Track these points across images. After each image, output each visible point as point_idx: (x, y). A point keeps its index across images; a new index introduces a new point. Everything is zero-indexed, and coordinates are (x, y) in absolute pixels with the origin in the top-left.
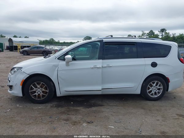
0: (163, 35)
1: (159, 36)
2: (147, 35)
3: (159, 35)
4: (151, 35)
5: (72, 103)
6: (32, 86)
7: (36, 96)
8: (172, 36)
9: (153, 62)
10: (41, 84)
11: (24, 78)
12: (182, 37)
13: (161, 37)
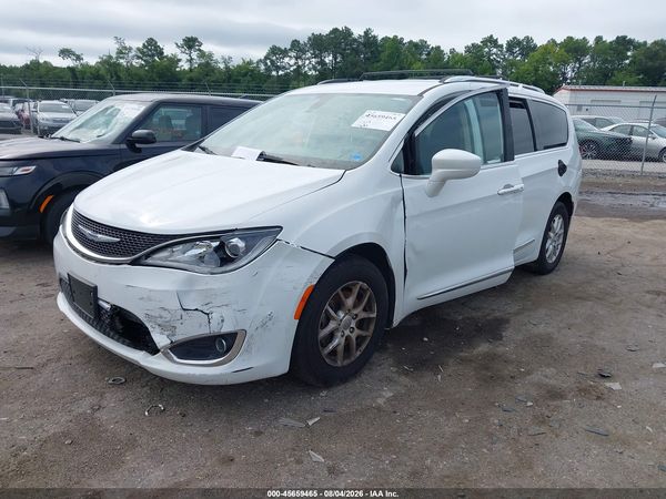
1: (180, 64)
2: (138, 58)
3: (180, 60)
4: (153, 56)
5: (426, 339)
6: (327, 307)
7: (334, 352)
8: (222, 66)
9: (560, 162)
10: (356, 291)
11: (311, 276)
12: (252, 71)
13: (186, 66)
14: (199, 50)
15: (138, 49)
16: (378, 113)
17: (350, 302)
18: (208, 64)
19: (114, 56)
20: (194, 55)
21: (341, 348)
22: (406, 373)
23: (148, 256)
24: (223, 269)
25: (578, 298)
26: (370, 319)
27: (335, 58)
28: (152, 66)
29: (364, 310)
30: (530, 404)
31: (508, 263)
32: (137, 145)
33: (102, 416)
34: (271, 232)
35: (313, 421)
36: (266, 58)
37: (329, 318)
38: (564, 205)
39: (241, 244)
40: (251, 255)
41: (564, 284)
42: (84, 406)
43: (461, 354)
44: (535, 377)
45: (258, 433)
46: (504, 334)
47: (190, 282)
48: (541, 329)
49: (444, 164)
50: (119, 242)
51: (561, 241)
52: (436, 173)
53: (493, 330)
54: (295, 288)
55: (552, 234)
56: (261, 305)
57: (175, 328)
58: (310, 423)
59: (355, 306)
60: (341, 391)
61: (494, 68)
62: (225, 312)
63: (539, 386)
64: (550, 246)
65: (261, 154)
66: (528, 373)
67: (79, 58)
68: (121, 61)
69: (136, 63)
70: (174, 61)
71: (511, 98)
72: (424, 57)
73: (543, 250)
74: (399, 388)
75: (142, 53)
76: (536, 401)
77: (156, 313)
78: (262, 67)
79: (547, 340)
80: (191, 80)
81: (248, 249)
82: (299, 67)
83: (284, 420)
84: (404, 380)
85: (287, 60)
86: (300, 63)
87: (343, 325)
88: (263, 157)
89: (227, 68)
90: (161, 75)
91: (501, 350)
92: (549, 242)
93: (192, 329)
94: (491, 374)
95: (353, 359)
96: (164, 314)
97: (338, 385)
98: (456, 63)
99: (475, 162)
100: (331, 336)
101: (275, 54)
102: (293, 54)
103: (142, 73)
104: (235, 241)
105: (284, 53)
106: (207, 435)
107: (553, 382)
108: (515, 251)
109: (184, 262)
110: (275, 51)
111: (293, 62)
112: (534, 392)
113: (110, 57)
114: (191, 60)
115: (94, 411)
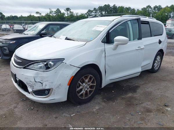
0: (68, 13)
1: (65, 15)
2: (55, 13)
3: (65, 14)
4: (58, 13)
5: (113, 91)
6: (79, 82)
7: (82, 95)
8: (76, 15)
9: (159, 40)
10: (89, 77)
11: (73, 73)
12: (83, 16)
13: (67, 15)
14: (70, 11)
15: (55, 11)
16: (100, 26)
17: (87, 81)
18: (72, 15)
19: (49, 13)
20: (69, 12)
21: (84, 94)
22: (104, 102)
23: (28, 66)
24: (46, 70)
25: (162, 80)
26: (94, 86)
27: (105, 12)
28: (58, 15)
29: (92, 83)
30: (140, 113)
31: (139, 70)
32: (43, 36)
33: (16, 110)
34: (61, 60)
35: (73, 115)
36: (87, 13)
37: (80, 85)
38: (161, 53)
39: (52, 64)
40: (55, 67)
41: (159, 76)
42: (12, 107)
43: (123, 96)
44: (143, 105)
45: (56, 118)
46: (137, 91)
47: (37, 74)
48: (149, 90)
49: (117, 41)
50: (21, 62)
51: (160, 63)
52: (115, 43)
53: (134, 89)
54: (67, 77)
55: (156, 61)
56: (57, 81)
57: (34, 87)
58: (72, 116)
59: (89, 82)
60: (84, 106)
61: (150, 14)
62: (47, 83)
63: (144, 108)
64: (156, 65)
65: (66, 38)
66: (142, 103)
67: (40, 14)
68: (50, 14)
69: (54, 15)
70: (64, 14)
71: (141, 21)
72: (130, 12)
73: (153, 66)
74: (101, 106)
75: (56, 12)
76: (142, 113)
77: (29, 82)
78: (86, 15)
79: (150, 93)
80: (68, 19)
81: (54, 65)
82: (96, 15)
83: (65, 114)
84: (104, 104)
85: (92, 13)
86: (96, 14)
87: (85, 87)
88: (67, 39)
89: (77, 16)
90: (60, 18)
91: (135, 95)
92: (155, 63)
93: (38, 87)
94: (130, 103)
95: (88, 97)
96: (31, 83)
97: (84, 104)
98: (139, 13)
99: (127, 40)
100: (81, 90)
101: (89, 12)
102: (94, 12)
103: (56, 17)
104: (50, 62)
105: (92, 11)
106: (42, 117)
107: (149, 107)
108: (142, 67)
109: (36, 68)
110: (89, 11)
111: (94, 14)
112: (142, 110)
113: (48, 13)
114: (68, 14)
115: (14, 108)
